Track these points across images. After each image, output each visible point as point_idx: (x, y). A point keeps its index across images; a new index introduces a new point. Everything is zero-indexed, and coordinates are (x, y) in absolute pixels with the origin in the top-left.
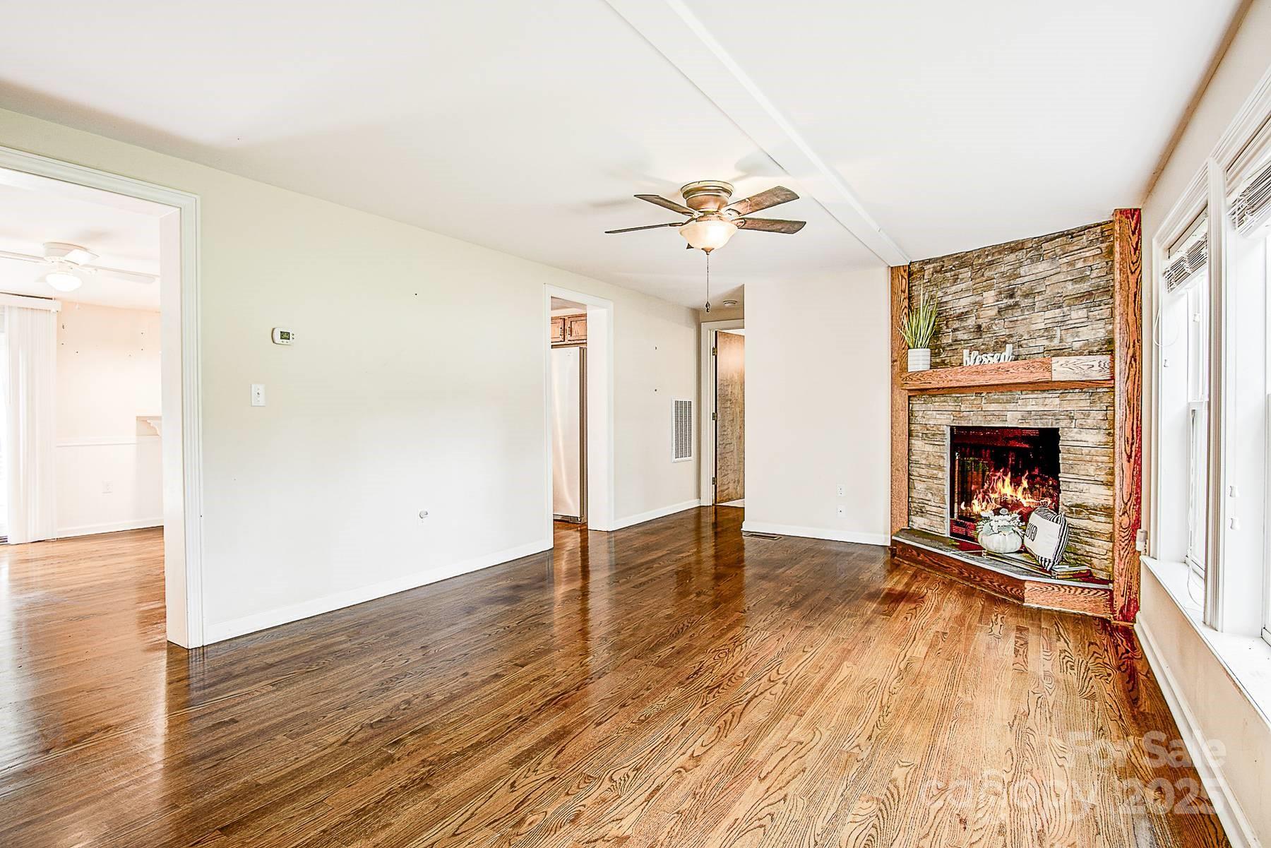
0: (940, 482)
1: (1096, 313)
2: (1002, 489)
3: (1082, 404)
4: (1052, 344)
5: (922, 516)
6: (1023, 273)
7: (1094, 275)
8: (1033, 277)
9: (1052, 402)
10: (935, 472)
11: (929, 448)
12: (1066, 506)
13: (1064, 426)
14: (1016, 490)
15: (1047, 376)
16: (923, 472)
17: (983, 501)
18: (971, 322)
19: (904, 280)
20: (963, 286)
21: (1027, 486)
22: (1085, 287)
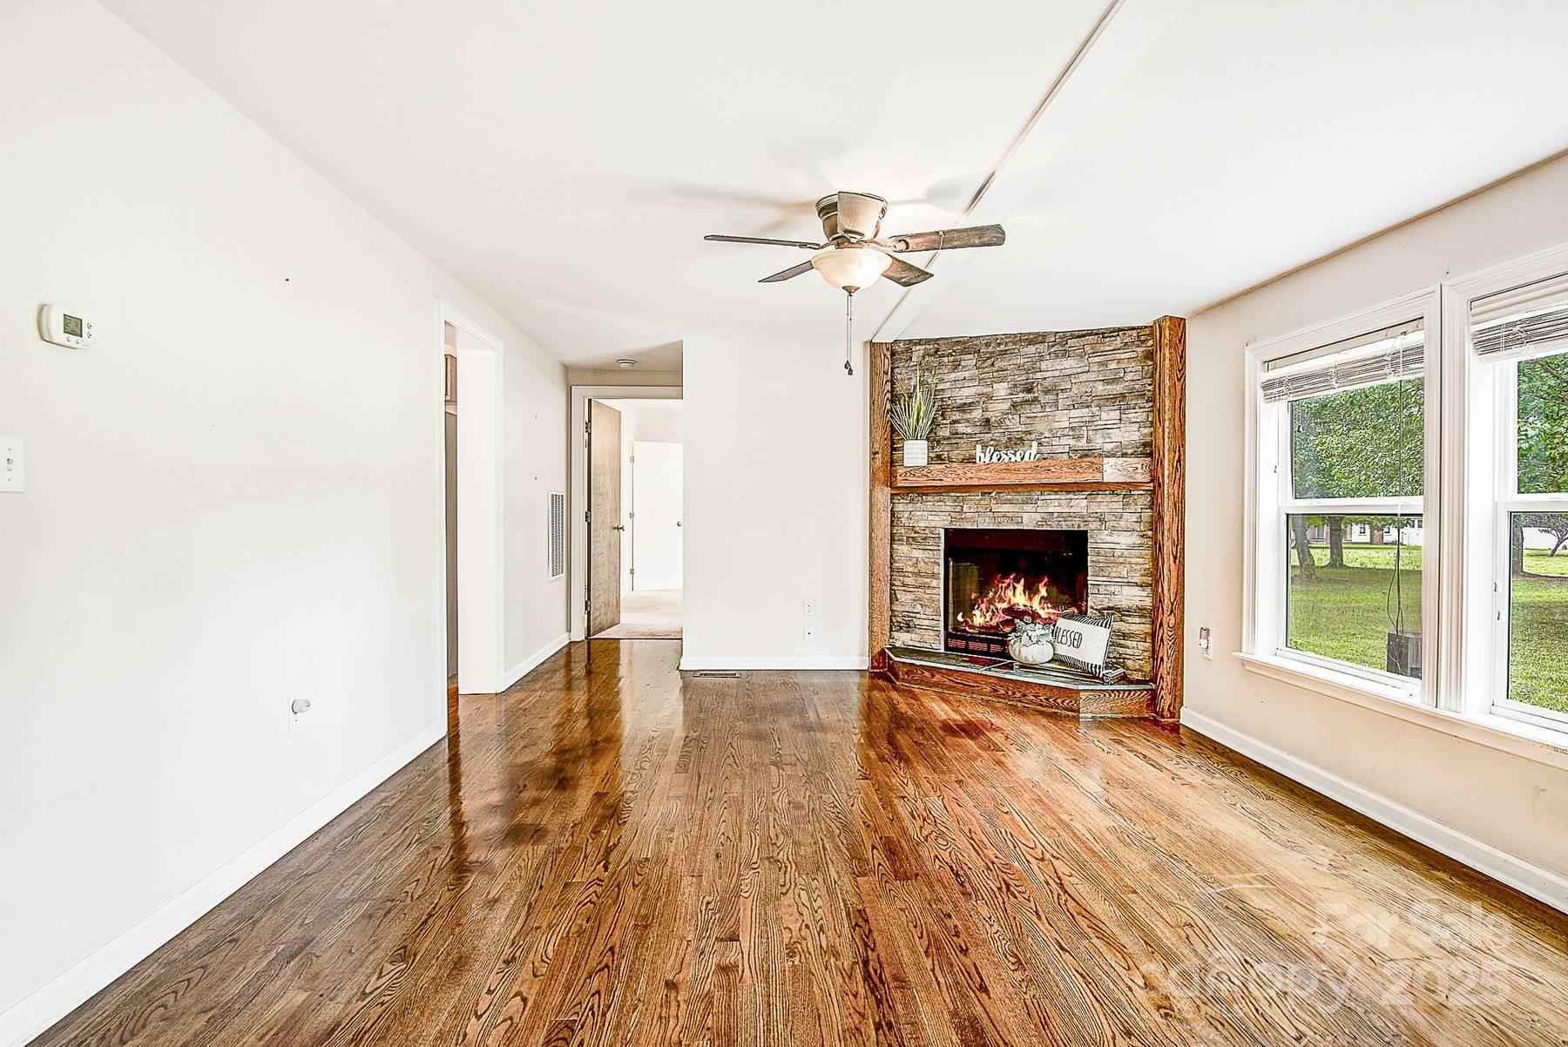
0: (934, 591)
1: (1132, 416)
2: (1012, 598)
3: (1115, 505)
4: (1080, 444)
5: (908, 632)
6: (1043, 367)
7: (1129, 377)
8: (1057, 373)
9: (1080, 504)
10: (926, 580)
11: (917, 554)
12: (1096, 609)
13: (1094, 528)
14: (1031, 599)
15: (1098, 477)
16: (909, 581)
17: (987, 612)
18: (977, 414)
19: (886, 360)
20: (967, 374)
21: (1046, 595)
22: (1118, 388)
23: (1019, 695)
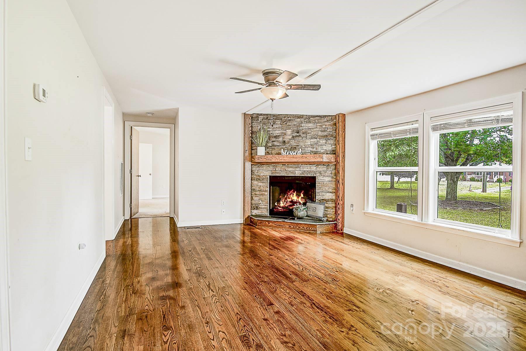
0: (266, 196)
1: (329, 142)
2: (292, 198)
3: (324, 169)
4: (314, 150)
5: (257, 210)
6: (302, 126)
7: (328, 130)
8: (307, 128)
9: (314, 168)
10: (263, 193)
11: (260, 184)
12: (319, 200)
13: (318, 175)
14: (298, 198)
15: (321, 160)
16: (258, 193)
17: (285, 202)
18: (281, 139)
19: (250, 120)
20: (277, 126)
21: (303, 196)
22: (325, 133)
23: (297, 227)
